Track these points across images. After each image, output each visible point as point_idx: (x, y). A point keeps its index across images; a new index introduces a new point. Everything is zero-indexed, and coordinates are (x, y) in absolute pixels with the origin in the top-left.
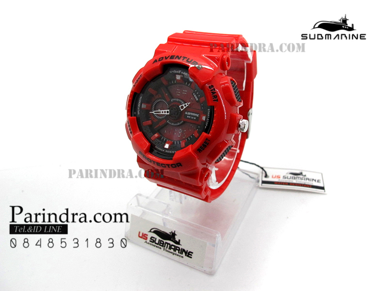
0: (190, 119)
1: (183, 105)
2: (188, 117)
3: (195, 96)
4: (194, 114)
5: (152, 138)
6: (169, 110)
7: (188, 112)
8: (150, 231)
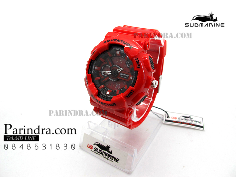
0: (123, 78)
1: (120, 69)
2: (122, 76)
3: (127, 64)
4: (126, 75)
5: (100, 88)
6: (111, 72)
7: (122, 73)
8: (95, 144)
